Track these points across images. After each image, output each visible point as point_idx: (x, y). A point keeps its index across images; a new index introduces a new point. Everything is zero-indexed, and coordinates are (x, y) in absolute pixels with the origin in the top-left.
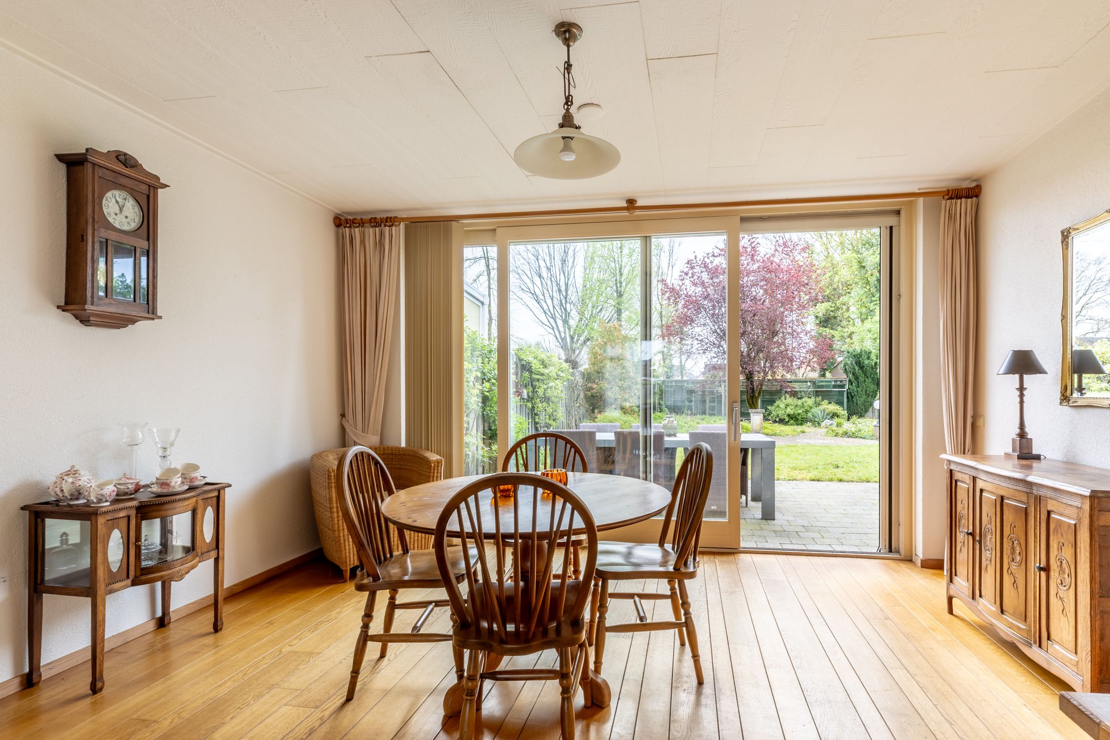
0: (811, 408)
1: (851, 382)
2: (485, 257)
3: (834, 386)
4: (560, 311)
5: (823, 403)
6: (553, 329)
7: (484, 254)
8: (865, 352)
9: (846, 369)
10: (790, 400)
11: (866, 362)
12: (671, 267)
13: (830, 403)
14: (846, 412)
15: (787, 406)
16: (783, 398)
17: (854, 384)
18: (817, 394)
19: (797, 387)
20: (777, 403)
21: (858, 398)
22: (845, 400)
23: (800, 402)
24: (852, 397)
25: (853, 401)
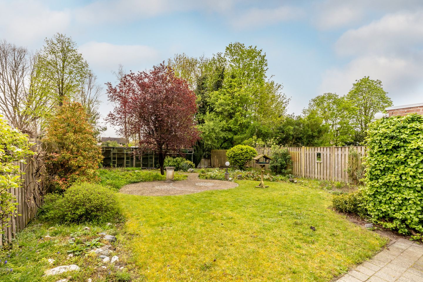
0: (180, 162)
1: (195, 151)
3: (189, 152)
4: (11, 101)
6: (5, 111)
11: (201, 142)
12: (90, 90)
13: (186, 160)
14: (194, 164)
21: (197, 157)
22: (192, 158)
24: (195, 157)
25: (195, 159)
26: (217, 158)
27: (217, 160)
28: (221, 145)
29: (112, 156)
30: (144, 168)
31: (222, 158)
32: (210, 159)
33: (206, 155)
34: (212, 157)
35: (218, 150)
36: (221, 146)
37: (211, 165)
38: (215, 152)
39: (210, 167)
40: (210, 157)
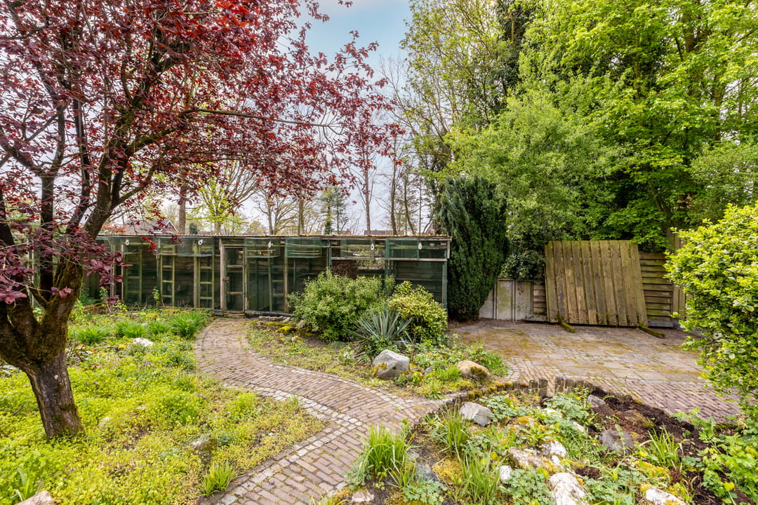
0: (369, 301)
1: (455, 245)
3: (423, 253)
5: (401, 287)
8: (484, 183)
11: (487, 203)
13: (414, 286)
14: (444, 310)
15: (321, 295)
16: (320, 278)
17: (461, 249)
20: (308, 286)
21: (468, 277)
22: (445, 281)
23: (349, 286)
24: (458, 276)
25: (459, 284)
26: (578, 278)
27: (580, 290)
28: (603, 220)
29: (161, 267)
30: (253, 312)
31: (608, 283)
32: (543, 284)
33: (518, 265)
34: (549, 273)
35: (584, 244)
36: (600, 223)
37: (544, 314)
38: (568, 253)
39: (540, 319)
40: (539, 276)
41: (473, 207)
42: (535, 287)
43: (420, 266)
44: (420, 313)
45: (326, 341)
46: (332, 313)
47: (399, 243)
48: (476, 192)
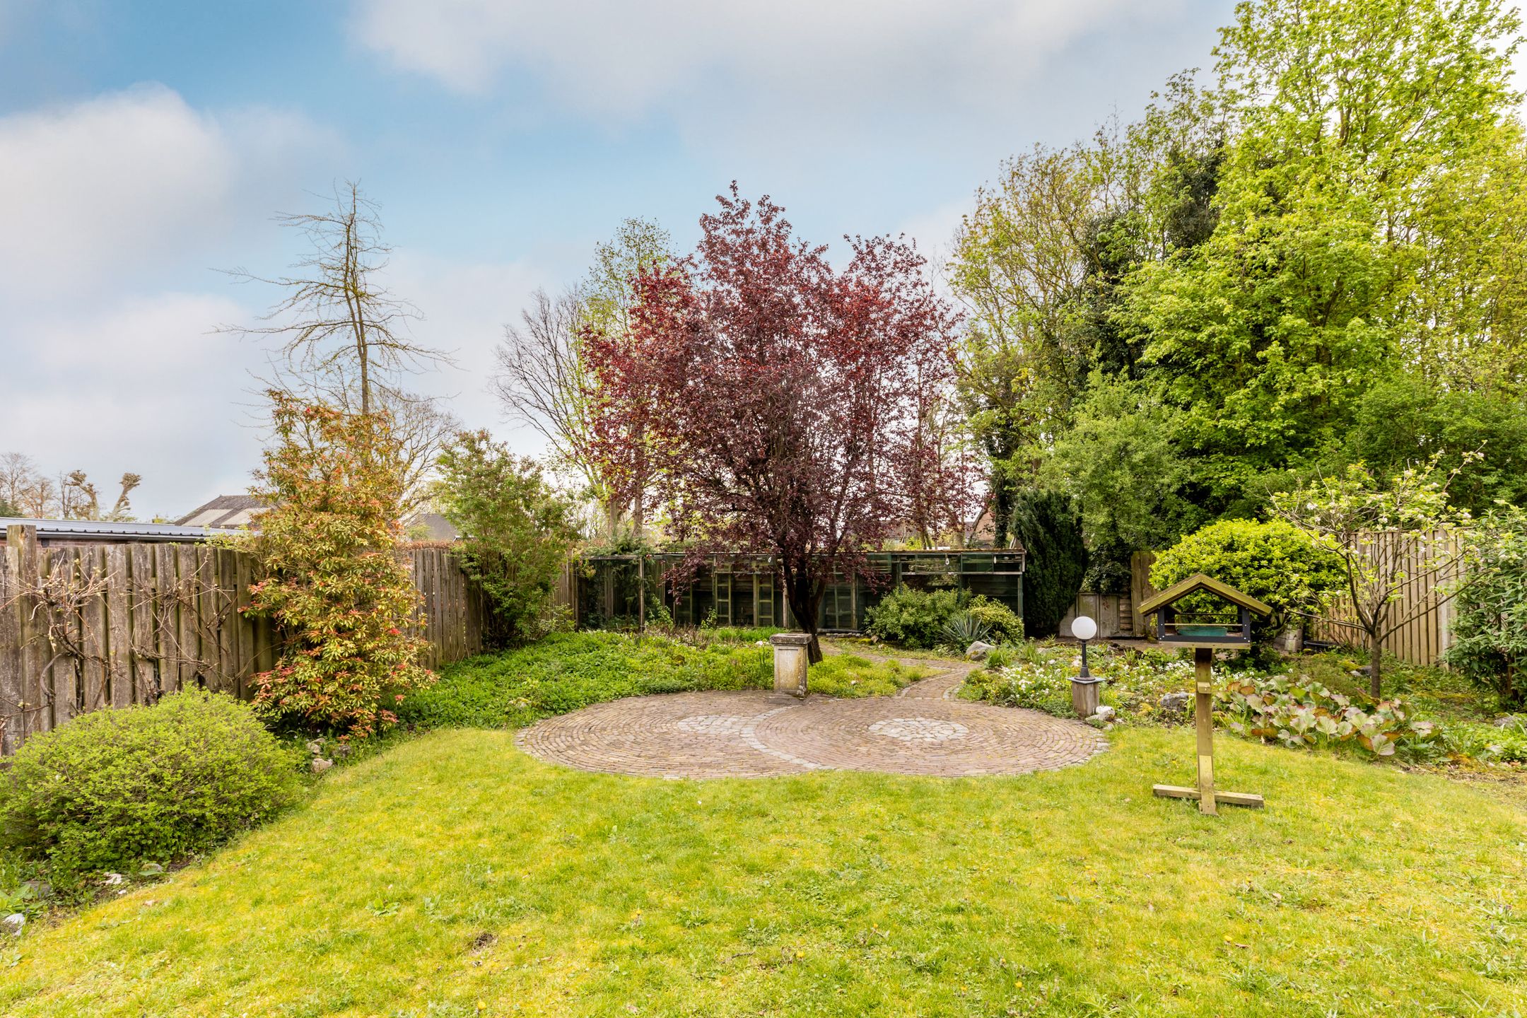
0: (950, 611)
1: (1029, 558)
2: (354, 321)
3: (998, 567)
5: (976, 600)
7: (353, 315)
8: (1058, 497)
9: (1020, 532)
10: (907, 594)
11: (1060, 517)
13: (990, 600)
14: (1020, 620)
15: (903, 607)
16: (896, 592)
17: (1036, 562)
18: (965, 581)
19: (928, 568)
20: (886, 600)
21: (1045, 590)
22: (1020, 594)
23: (928, 599)
24: (1034, 588)
25: (1036, 597)
33: (1101, 577)
34: (1134, 586)
37: (1130, 629)
39: (1126, 634)
40: (1125, 589)
41: (1046, 521)
42: (1122, 601)
43: (995, 580)
44: (999, 619)
45: (911, 648)
46: (916, 623)
47: (974, 557)
48: (1049, 506)
